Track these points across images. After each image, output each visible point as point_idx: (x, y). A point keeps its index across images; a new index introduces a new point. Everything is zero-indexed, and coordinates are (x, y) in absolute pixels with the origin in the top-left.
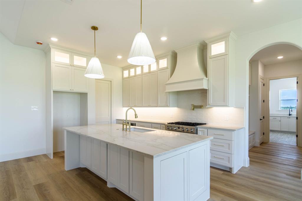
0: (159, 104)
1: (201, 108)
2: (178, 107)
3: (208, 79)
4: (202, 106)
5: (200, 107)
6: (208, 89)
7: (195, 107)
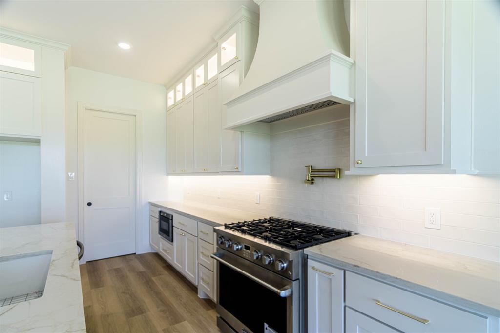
0: (222, 165)
1: (334, 177)
2: (272, 173)
3: (351, 60)
4: (340, 170)
5: (333, 173)
6: (352, 100)
7: (315, 175)
